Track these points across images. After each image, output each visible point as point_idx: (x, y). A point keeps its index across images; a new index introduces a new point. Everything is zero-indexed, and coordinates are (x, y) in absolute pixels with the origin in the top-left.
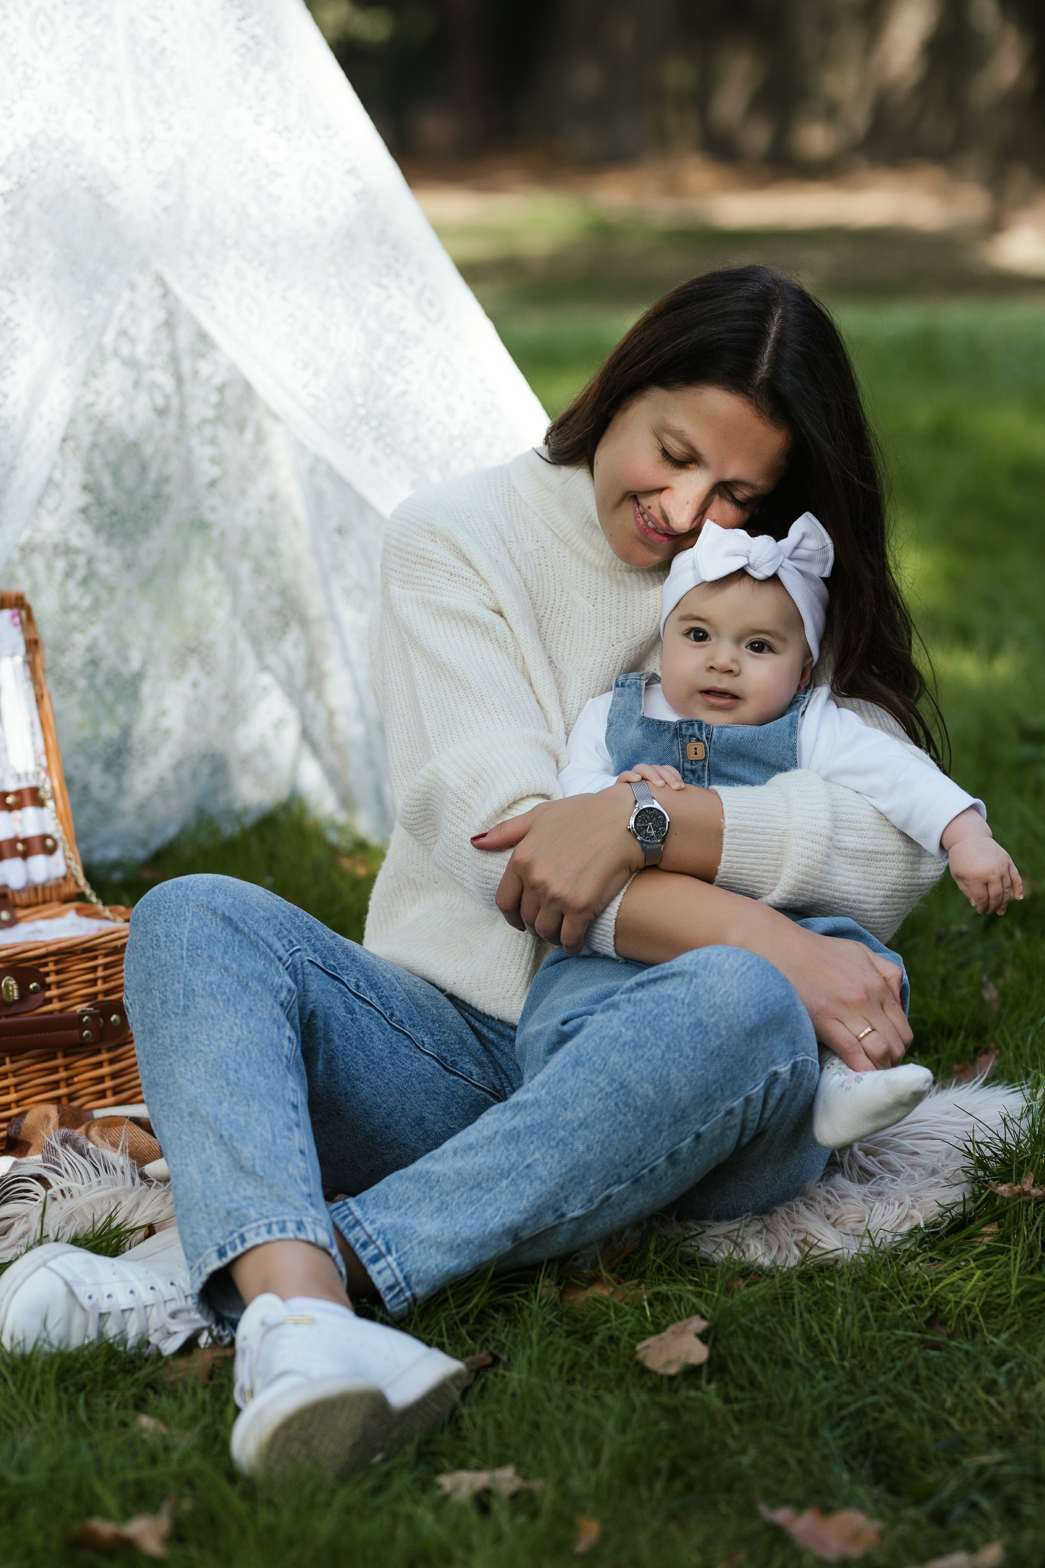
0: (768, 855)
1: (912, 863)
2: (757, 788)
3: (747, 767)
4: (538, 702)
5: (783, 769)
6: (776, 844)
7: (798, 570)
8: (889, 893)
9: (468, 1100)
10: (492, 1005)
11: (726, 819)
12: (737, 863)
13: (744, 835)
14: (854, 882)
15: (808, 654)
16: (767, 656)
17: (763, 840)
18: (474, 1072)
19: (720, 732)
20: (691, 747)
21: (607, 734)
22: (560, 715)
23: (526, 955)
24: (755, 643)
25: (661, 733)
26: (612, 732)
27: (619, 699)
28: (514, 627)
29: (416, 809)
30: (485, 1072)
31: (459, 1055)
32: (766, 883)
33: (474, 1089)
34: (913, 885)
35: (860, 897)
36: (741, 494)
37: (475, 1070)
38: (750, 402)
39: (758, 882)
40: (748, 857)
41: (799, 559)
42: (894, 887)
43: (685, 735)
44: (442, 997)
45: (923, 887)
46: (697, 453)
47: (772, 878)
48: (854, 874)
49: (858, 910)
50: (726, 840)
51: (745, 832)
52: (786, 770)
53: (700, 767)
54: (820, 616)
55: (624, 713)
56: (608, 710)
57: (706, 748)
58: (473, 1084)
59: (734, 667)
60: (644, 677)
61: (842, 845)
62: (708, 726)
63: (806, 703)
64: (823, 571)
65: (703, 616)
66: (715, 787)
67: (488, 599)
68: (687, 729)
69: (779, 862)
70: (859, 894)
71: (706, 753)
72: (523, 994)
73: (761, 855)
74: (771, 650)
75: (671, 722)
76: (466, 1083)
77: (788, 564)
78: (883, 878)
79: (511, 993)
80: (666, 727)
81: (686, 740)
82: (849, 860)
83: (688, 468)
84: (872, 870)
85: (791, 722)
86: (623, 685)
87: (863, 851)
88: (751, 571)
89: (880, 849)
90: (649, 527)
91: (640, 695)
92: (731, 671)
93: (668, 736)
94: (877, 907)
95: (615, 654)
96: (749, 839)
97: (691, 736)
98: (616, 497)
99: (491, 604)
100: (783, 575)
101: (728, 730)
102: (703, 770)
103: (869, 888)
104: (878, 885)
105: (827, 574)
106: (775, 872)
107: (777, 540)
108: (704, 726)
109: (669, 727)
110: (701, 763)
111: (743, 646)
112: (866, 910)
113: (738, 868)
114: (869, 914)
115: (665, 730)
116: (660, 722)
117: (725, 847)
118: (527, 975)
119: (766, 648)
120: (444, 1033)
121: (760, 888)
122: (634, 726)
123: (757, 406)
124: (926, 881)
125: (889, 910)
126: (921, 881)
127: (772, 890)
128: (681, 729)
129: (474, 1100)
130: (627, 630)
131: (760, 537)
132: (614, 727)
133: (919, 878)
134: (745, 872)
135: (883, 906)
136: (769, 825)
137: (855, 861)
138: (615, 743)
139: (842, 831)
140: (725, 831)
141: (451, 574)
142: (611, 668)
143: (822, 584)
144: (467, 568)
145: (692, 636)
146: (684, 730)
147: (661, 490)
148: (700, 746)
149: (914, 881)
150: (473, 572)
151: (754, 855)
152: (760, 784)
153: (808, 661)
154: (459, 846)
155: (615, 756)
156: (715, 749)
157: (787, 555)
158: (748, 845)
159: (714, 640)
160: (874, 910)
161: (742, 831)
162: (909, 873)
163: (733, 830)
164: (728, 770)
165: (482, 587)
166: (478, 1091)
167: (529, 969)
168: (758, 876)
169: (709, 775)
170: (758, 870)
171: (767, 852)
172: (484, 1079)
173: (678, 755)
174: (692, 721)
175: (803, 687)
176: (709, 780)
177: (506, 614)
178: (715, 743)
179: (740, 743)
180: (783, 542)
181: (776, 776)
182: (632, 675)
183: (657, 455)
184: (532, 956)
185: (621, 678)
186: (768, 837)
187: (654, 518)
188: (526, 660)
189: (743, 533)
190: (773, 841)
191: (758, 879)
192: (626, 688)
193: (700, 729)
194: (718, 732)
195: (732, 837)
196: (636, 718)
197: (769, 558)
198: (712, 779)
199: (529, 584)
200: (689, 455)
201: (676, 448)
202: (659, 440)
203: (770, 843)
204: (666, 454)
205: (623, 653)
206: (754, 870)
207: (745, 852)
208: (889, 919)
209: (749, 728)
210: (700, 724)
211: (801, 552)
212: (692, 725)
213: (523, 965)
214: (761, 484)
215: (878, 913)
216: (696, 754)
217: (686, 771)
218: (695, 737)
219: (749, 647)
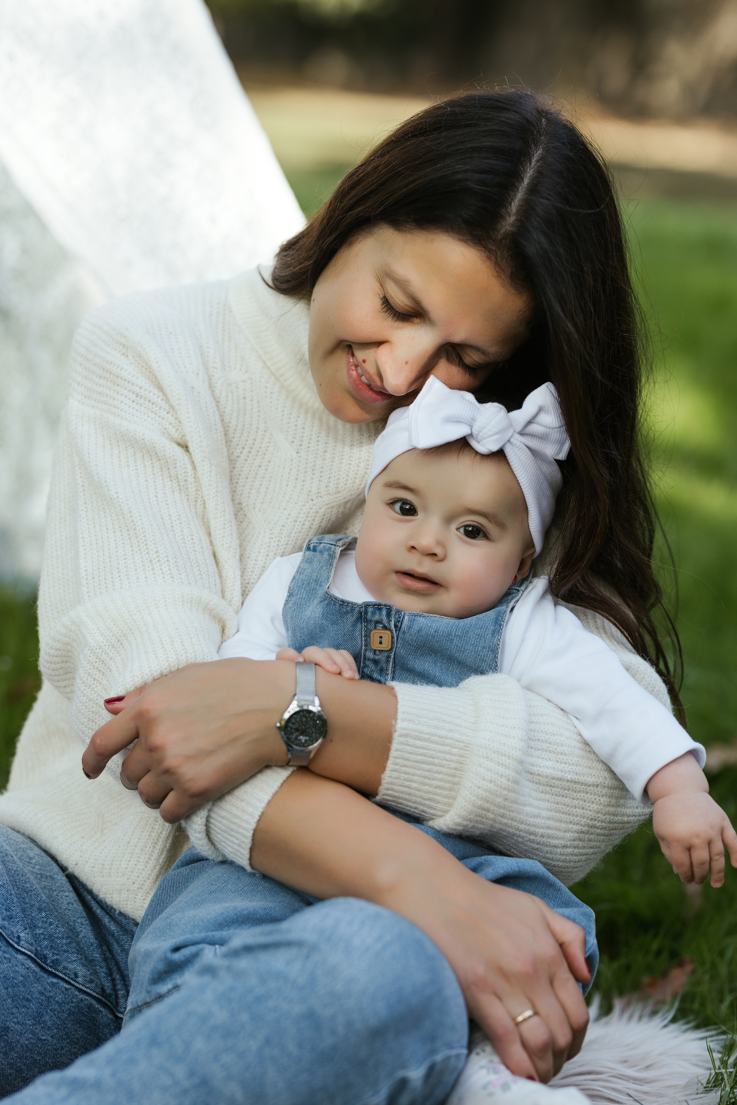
0: (444, 770)
1: (617, 798)
2: (445, 691)
3: (439, 664)
4: (215, 556)
5: (481, 672)
6: (455, 758)
7: (529, 448)
8: (585, 829)
9: (67, 1007)
10: (115, 896)
11: (399, 721)
12: (405, 773)
13: (418, 743)
14: (544, 813)
15: (529, 544)
16: (480, 543)
17: (440, 752)
18: (80, 974)
19: (412, 621)
20: (376, 634)
21: (285, 604)
22: (238, 573)
23: (160, 843)
24: (469, 526)
25: (343, 615)
26: (290, 605)
27: (306, 566)
28: (198, 465)
29: (57, 660)
30: (95, 973)
31: (65, 951)
32: (438, 802)
33: (77, 993)
34: (615, 823)
35: (550, 832)
36: (472, 358)
37: (82, 971)
38: (489, 258)
39: (429, 799)
40: (420, 769)
41: (532, 435)
42: (591, 823)
43: (371, 621)
44: (61, 878)
45: (627, 825)
46: (422, 308)
47: (446, 797)
48: (546, 805)
49: (547, 846)
50: (394, 746)
51: (420, 739)
52: (482, 673)
53: (384, 659)
54: (547, 503)
55: (308, 584)
56: (292, 577)
57: (393, 637)
58: (77, 988)
59: (438, 551)
60: (340, 543)
61: (535, 769)
62: (398, 612)
63: (517, 598)
64: (559, 453)
65: (411, 485)
66: (395, 684)
67: (174, 430)
68: (374, 613)
69: (456, 779)
70: (548, 828)
71: (393, 643)
72: (151, 889)
73: (435, 768)
74: (486, 537)
75: (356, 604)
76: (68, 986)
77: (518, 439)
78: (580, 811)
79: (136, 886)
80: (349, 609)
81: (371, 626)
82: (541, 788)
83: (413, 322)
84: (568, 801)
85: (497, 619)
86: (315, 550)
87: (560, 779)
88: (474, 444)
89: (582, 779)
90: (361, 380)
91: (331, 565)
92: (435, 555)
93: (351, 619)
94: (569, 843)
95: (314, 510)
96: (424, 748)
97: (377, 622)
98: (328, 343)
99: (177, 436)
100: (509, 452)
101: (421, 619)
102: (388, 661)
103: (561, 821)
104: (572, 818)
105: (562, 456)
106: (451, 789)
107: (510, 409)
108: (393, 613)
109: (353, 610)
110: (386, 654)
111: (453, 526)
112: (555, 846)
113: (406, 780)
114: (559, 850)
115: (347, 612)
116: (343, 601)
117: (393, 753)
118: (158, 867)
119: (481, 534)
120: (51, 924)
121: (431, 808)
122: (316, 601)
123: (497, 264)
124: (631, 818)
125: (584, 847)
126: (626, 819)
127: (446, 812)
128: (366, 613)
129: (74, 1007)
130: (331, 485)
131: (489, 404)
132: (293, 599)
133: (623, 815)
134: (414, 785)
135: (576, 843)
136: (450, 735)
137: (548, 789)
138: (292, 618)
139: (538, 753)
140: (396, 735)
141: (137, 396)
142: (306, 526)
143: (556, 467)
144: (156, 391)
145: (397, 506)
146: (370, 614)
147: (379, 344)
148: (386, 636)
149: (616, 819)
150: (162, 396)
151: (427, 767)
152: (451, 685)
153: (529, 552)
154: (93, 712)
155: (290, 632)
156: (403, 639)
157: (519, 428)
158: (422, 755)
159: (420, 516)
160: (565, 847)
161: (416, 738)
162: (612, 809)
163: (406, 736)
164: (416, 666)
165: (169, 415)
166: (82, 996)
167: (161, 860)
168: (429, 792)
169: (394, 667)
170: (430, 785)
171: (443, 766)
172: (91, 981)
173: (359, 642)
174: (380, 605)
175: (519, 578)
176: (394, 672)
177: (191, 449)
178: (404, 632)
179: (433, 636)
180: (515, 413)
181: (470, 679)
182: (329, 538)
183: (377, 303)
184: (168, 845)
185: (315, 540)
186: (447, 748)
187: (368, 373)
188: (207, 505)
189: (470, 397)
190: (451, 754)
191: (430, 796)
192: (317, 554)
193: (389, 615)
194: (410, 620)
195: (402, 743)
196: (321, 592)
197: (496, 430)
198: (397, 673)
199: (227, 418)
200: (413, 309)
201: (400, 300)
202: (382, 286)
203: (448, 757)
204: (387, 304)
205: (323, 510)
206: (426, 784)
207: (416, 762)
208: (584, 858)
209: (446, 620)
210: (389, 609)
211: (534, 428)
212: (380, 609)
213: (155, 855)
214: (493, 349)
215: (569, 850)
216: (381, 643)
217: (364, 663)
218: (382, 623)
219: (462, 530)
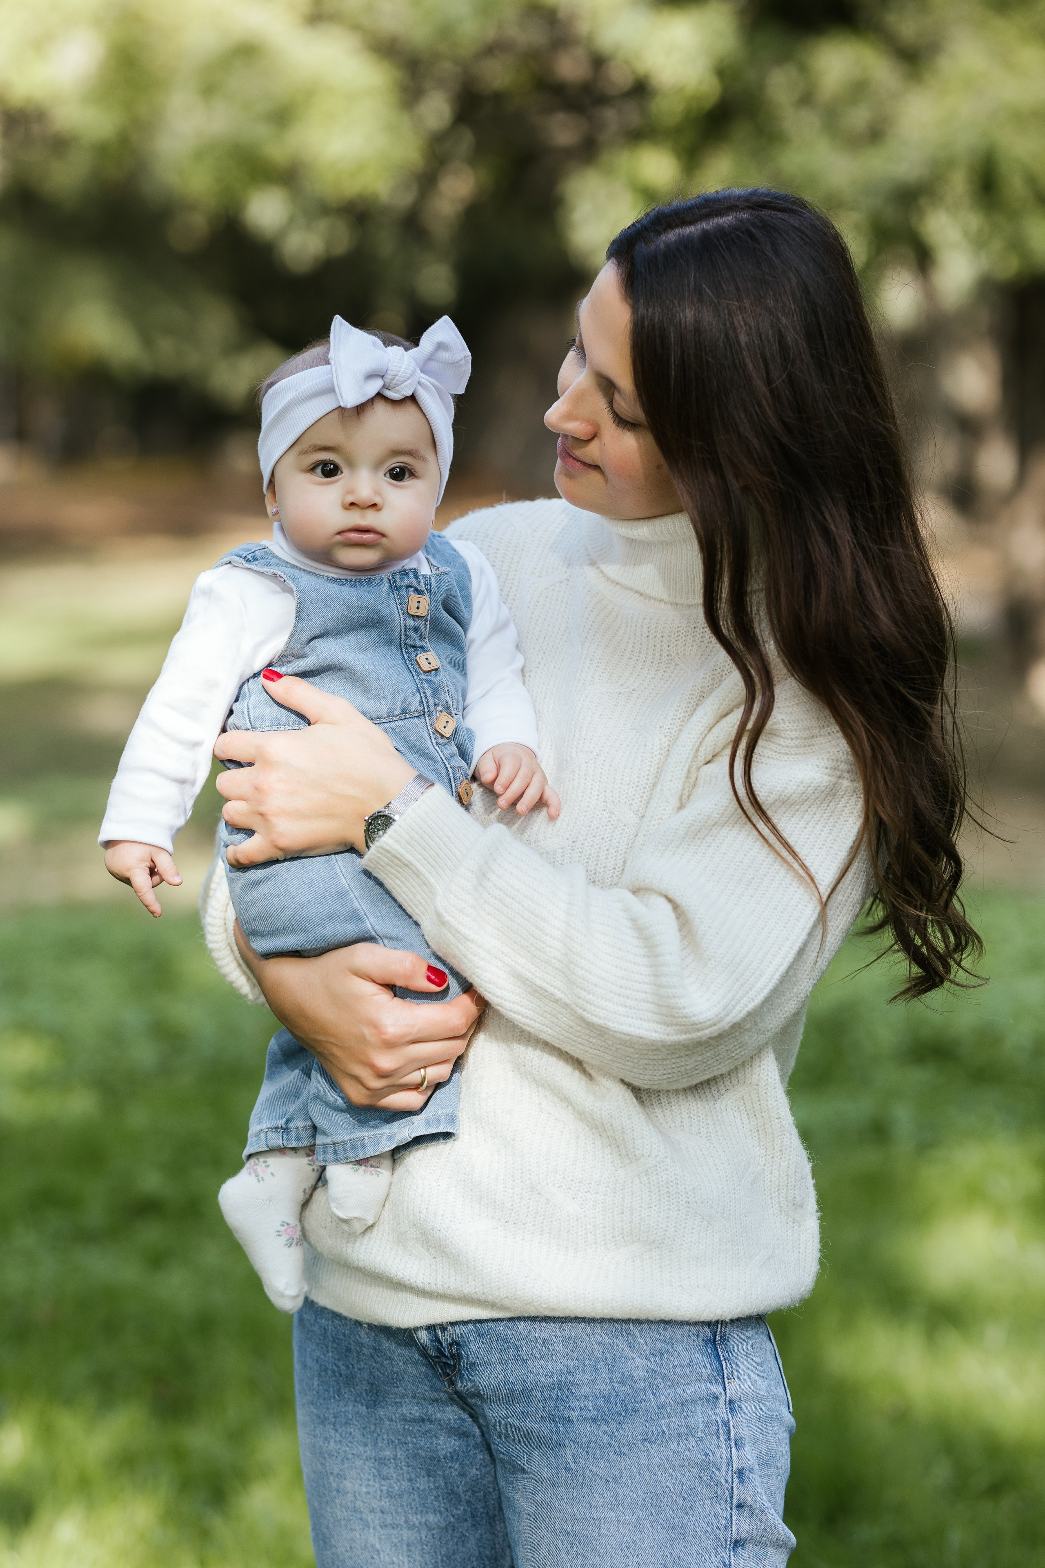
7: (434, 386)
16: (408, 482)
19: (439, 581)
24: (392, 469)
43: (401, 587)
53: (424, 624)
57: (426, 601)
59: (377, 500)
64: (460, 386)
68: (402, 579)
71: (428, 607)
74: (413, 475)
77: (425, 378)
81: (403, 592)
88: (387, 393)
92: (375, 505)
93: (381, 590)
97: (408, 587)
100: (420, 395)
102: (426, 627)
105: (463, 389)
107: (407, 349)
110: (424, 619)
111: (381, 474)
119: (407, 475)
128: (394, 581)
145: (318, 470)
146: (398, 580)
156: (437, 602)
157: (420, 365)
159: (346, 471)
173: (396, 611)
174: (405, 570)
178: (435, 594)
180: (414, 352)
193: (416, 578)
194: (436, 580)
197: (407, 375)
210: (415, 572)
211: (433, 365)
212: (407, 574)
216: (418, 608)
217: (406, 635)
218: (412, 587)
219: (388, 475)
